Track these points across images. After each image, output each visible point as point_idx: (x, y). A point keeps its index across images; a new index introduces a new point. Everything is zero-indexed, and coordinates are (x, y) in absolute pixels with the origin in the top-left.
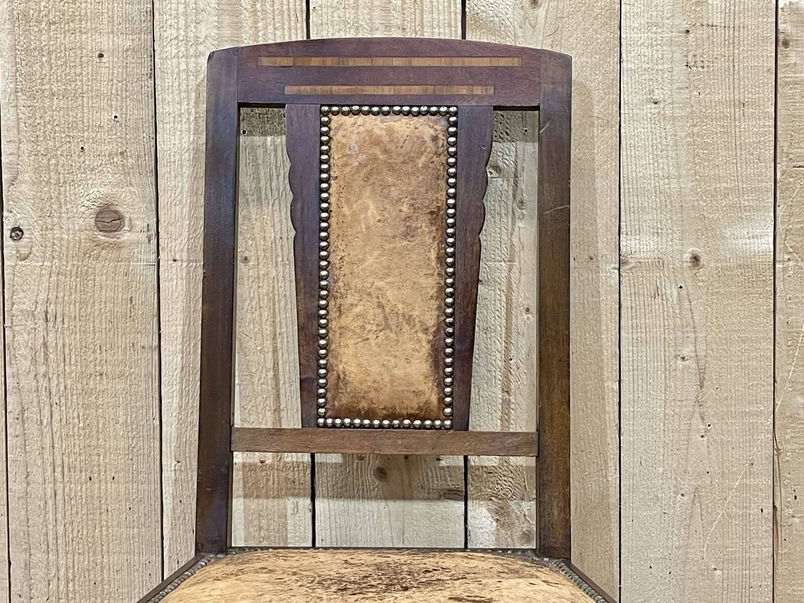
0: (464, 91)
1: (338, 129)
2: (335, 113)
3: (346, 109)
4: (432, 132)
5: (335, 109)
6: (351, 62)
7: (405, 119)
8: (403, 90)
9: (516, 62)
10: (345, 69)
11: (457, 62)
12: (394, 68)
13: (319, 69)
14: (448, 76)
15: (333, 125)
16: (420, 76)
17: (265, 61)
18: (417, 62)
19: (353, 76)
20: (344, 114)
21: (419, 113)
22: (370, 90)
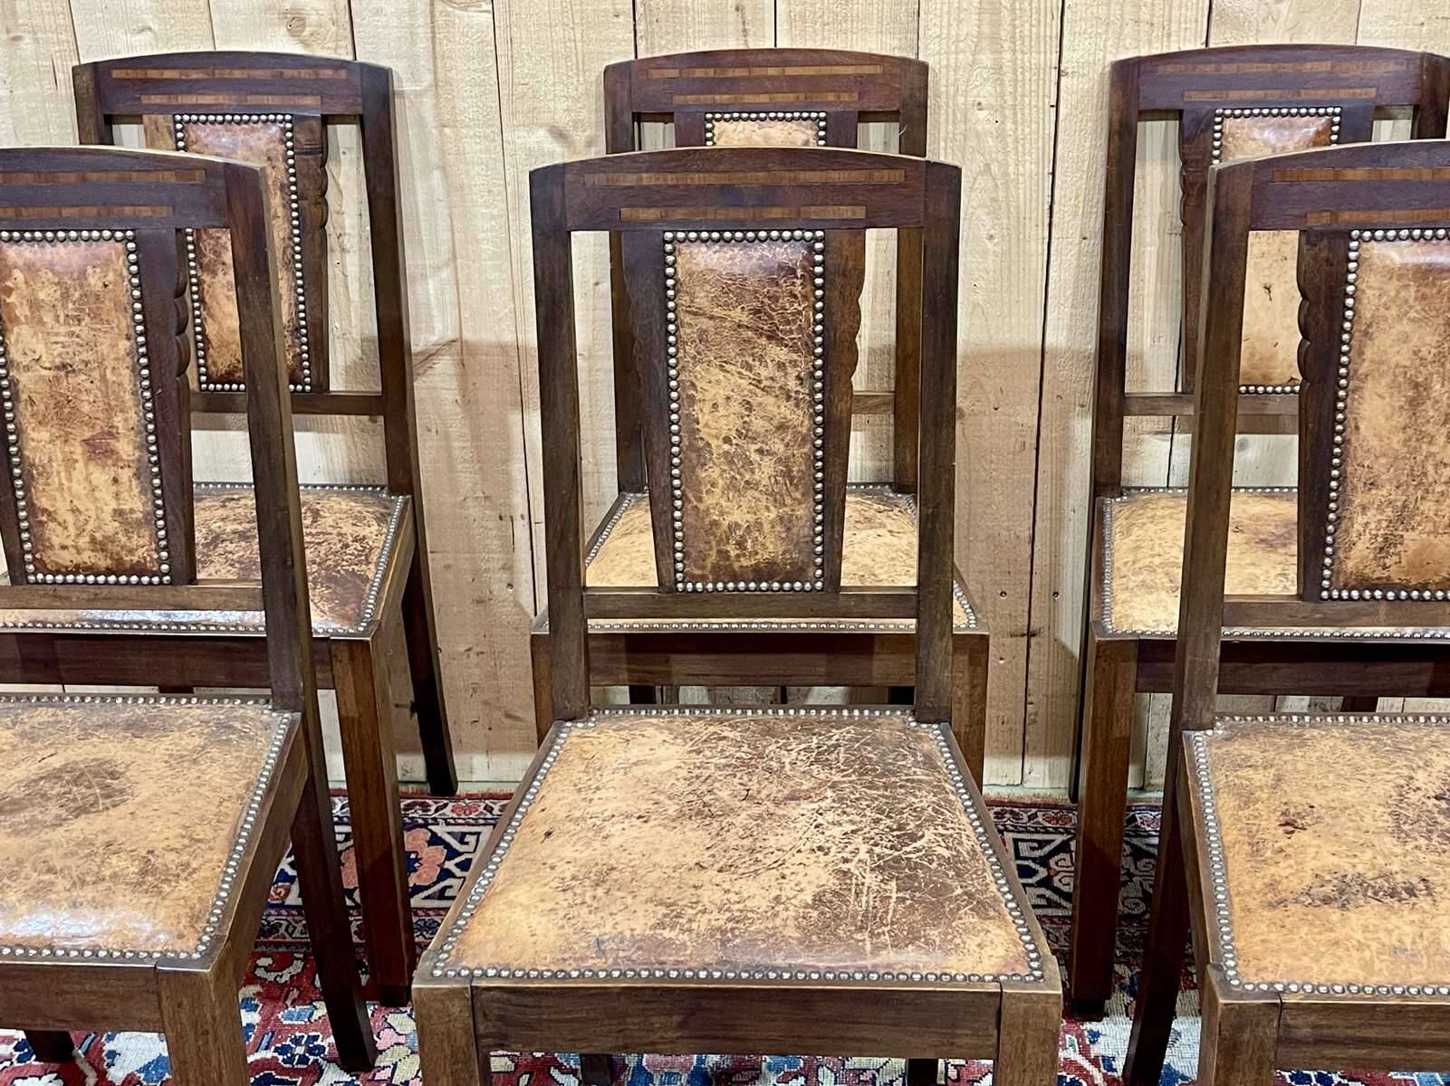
0: (831, 97)
1: (720, 134)
2: (718, 120)
3: (727, 116)
4: (804, 137)
5: (718, 116)
6: (731, 73)
7: (779, 125)
8: (780, 98)
9: (879, 70)
10: (724, 80)
11: (826, 70)
12: (770, 78)
13: (702, 80)
14: (815, 84)
15: (716, 131)
16: (793, 83)
17: (655, 74)
18: (790, 71)
19: (731, 85)
20: (726, 120)
21: (793, 119)
22: (748, 98)
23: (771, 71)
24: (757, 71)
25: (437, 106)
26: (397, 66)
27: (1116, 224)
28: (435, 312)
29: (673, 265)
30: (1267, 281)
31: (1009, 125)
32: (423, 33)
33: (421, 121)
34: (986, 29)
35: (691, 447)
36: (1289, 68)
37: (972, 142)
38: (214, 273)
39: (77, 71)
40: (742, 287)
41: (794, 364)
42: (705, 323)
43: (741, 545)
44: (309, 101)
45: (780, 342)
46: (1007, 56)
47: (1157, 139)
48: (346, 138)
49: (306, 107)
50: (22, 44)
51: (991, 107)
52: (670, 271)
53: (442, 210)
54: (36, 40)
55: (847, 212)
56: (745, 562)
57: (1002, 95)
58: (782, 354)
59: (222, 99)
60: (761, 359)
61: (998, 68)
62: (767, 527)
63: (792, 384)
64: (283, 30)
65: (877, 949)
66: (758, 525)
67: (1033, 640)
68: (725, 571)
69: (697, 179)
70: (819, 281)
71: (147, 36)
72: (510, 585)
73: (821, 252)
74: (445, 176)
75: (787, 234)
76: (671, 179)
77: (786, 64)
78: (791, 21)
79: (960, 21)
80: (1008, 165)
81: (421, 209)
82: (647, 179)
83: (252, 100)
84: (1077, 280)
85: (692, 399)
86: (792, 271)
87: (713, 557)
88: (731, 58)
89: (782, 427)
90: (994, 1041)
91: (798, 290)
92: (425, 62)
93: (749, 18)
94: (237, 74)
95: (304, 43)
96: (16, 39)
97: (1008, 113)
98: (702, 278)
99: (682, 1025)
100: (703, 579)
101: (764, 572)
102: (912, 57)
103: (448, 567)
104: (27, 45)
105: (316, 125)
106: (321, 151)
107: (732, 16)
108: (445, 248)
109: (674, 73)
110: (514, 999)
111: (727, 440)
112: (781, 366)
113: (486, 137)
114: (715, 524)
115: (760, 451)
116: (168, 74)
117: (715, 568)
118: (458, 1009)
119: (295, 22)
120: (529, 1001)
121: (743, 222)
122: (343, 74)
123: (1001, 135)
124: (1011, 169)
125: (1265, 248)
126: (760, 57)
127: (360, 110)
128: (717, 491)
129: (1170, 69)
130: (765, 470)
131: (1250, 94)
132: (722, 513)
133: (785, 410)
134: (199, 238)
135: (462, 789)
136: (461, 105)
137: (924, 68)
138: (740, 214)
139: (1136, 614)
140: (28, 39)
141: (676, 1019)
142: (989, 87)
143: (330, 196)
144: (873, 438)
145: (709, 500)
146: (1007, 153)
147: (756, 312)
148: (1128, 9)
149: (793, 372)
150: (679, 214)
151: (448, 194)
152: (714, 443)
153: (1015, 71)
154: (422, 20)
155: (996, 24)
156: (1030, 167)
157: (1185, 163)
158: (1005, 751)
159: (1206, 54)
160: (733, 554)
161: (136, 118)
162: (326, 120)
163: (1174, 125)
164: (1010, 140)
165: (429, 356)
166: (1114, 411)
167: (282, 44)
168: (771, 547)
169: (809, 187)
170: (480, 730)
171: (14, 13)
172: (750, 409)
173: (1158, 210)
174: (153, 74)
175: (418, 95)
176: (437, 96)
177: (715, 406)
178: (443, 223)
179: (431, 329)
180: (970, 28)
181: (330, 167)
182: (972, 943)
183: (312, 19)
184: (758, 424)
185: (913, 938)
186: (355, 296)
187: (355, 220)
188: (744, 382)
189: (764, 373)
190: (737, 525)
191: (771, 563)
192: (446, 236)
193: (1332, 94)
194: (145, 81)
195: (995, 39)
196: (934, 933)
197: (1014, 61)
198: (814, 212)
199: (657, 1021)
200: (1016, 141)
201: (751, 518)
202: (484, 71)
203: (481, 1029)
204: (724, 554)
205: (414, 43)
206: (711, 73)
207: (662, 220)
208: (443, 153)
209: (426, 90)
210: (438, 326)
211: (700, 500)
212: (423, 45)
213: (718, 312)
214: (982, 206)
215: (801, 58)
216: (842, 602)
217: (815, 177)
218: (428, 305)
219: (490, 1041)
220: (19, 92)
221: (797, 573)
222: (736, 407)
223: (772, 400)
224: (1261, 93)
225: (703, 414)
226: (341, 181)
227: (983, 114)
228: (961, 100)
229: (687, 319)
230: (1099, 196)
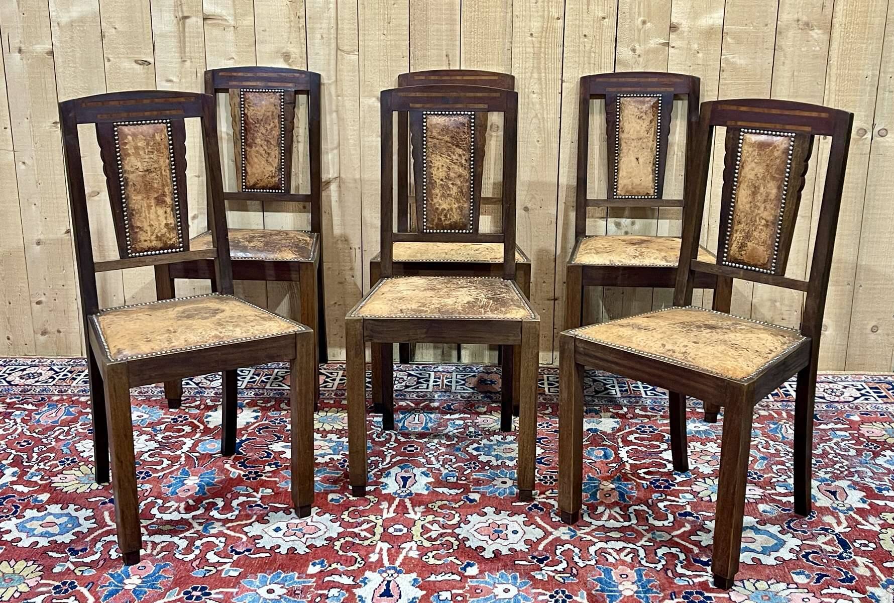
23: (458, 78)
24: (453, 78)
25: (336, 89)
26: (323, 74)
27: (582, 135)
28: (331, 166)
29: (426, 122)
30: (637, 156)
31: (544, 100)
32: (333, 62)
33: (330, 93)
34: (535, 65)
35: (430, 183)
36: (643, 80)
37: (531, 106)
38: (251, 147)
39: (206, 73)
40: (448, 129)
41: (464, 155)
42: (435, 141)
43: (446, 216)
44: (290, 85)
45: (460, 148)
46: (543, 75)
47: (597, 105)
48: (302, 99)
49: (289, 87)
50: (186, 63)
51: (537, 93)
52: (425, 124)
53: (335, 128)
54: (192, 62)
55: (482, 106)
56: (447, 222)
57: (541, 88)
58: (460, 151)
59: (259, 84)
60: (453, 153)
61: (540, 79)
62: (454, 210)
63: (463, 162)
64: (282, 60)
65: (485, 312)
66: (451, 209)
67: (556, 302)
68: (440, 226)
69: (434, 95)
70: (473, 128)
71: (232, 61)
72: (353, 276)
73: (474, 119)
74: (338, 115)
75: (462, 113)
76: (425, 95)
77: (464, 75)
78: (466, 60)
79: (526, 62)
80: (543, 114)
81: (328, 127)
82: (418, 94)
83: (270, 84)
84: (570, 157)
85: (431, 167)
86: (464, 124)
87: (436, 221)
88: (444, 73)
89: (460, 176)
90: (520, 338)
91: (466, 130)
92: (333, 73)
93: (450, 59)
94: (265, 75)
95: (289, 65)
96: (185, 61)
97: (544, 95)
98: (435, 126)
99: (426, 333)
100: (433, 228)
101: (453, 226)
102: (509, 73)
103: (329, 268)
104: (188, 63)
105: (293, 94)
106: (294, 104)
107: (445, 58)
108: (336, 142)
109: (423, 78)
110: (376, 323)
111: (442, 180)
112: (460, 155)
113: (353, 100)
114: (437, 209)
115: (453, 184)
116: (240, 74)
117: (437, 225)
118: (359, 326)
119: (287, 57)
120: (380, 324)
121: (448, 109)
122: (304, 76)
123: (541, 103)
124: (545, 116)
125: (636, 144)
126: (455, 73)
127: (309, 89)
128: (438, 197)
129: (601, 80)
130: (454, 190)
131: (629, 89)
132: (440, 205)
133: (461, 170)
134: (247, 134)
135: (329, 362)
136: (345, 88)
137: (513, 77)
138: (447, 106)
139: (583, 259)
140: (189, 61)
141: (425, 330)
142: (536, 85)
143: (295, 120)
144: (494, 218)
145: (435, 200)
146: (543, 111)
147: (452, 137)
148: (586, 59)
149: (464, 158)
150: (428, 106)
151: (338, 121)
152: (438, 181)
153: (546, 80)
154: (333, 57)
155: (539, 63)
156: (552, 116)
157: (607, 113)
158: (546, 349)
159: (614, 75)
160: (443, 219)
161: (226, 91)
162: (297, 92)
163: (603, 100)
164: (545, 105)
165: (328, 183)
166: (583, 205)
167: (281, 65)
168: (456, 217)
169: (470, 98)
170: (338, 338)
171: (185, 52)
172: (449, 169)
173: (598, 132)
174: (235, 74)
175: (329, 84)
176: (337, 85)
177: (438, 168)
178: (336, 133)
179: (328, 173)
180: (530, 64)
181: (296, 110)
182: (514, 311)
183: (293, 56)
184: (452, 175)
185: (496, 309)
186: (301, 159)
187: (304, 130)
188: (448, 161)
189: (454, 158)
190: (445, 209)
191: (456, 223)
192: (336, 137)
193: (658, 89)
194: (231, 77)
195: (539, 68)
196: (503, 309)
197: (546, 76)
198: (471, 106)
199: (419, 331)
200: (547, 106)
201: (449, 207)
202: (354, 76)
203: (365, 334)
204: (440, 219)
205: (329, 66)
206: (436, 78)
207: (423, 107)
208: (337, 106)
209: (333, 83)
210: (331, 171)
211: (432, 200)
212: (333, 67)
213: (440, 137)
214: (535, 129)
215: (469, 73)
216: (479, 237)
217: (472, 94)
218: (328, 163)
219: (367, 338)
220: (183, 80)
221: (464, 227)
222: (445, 169)
223: (456, 167)
224: (633, 89)
225: (434, 171)
226: (299, 116)
227: (535, 96)
228: (527, 90)
229: (430, 140)
230: (577, 126)
